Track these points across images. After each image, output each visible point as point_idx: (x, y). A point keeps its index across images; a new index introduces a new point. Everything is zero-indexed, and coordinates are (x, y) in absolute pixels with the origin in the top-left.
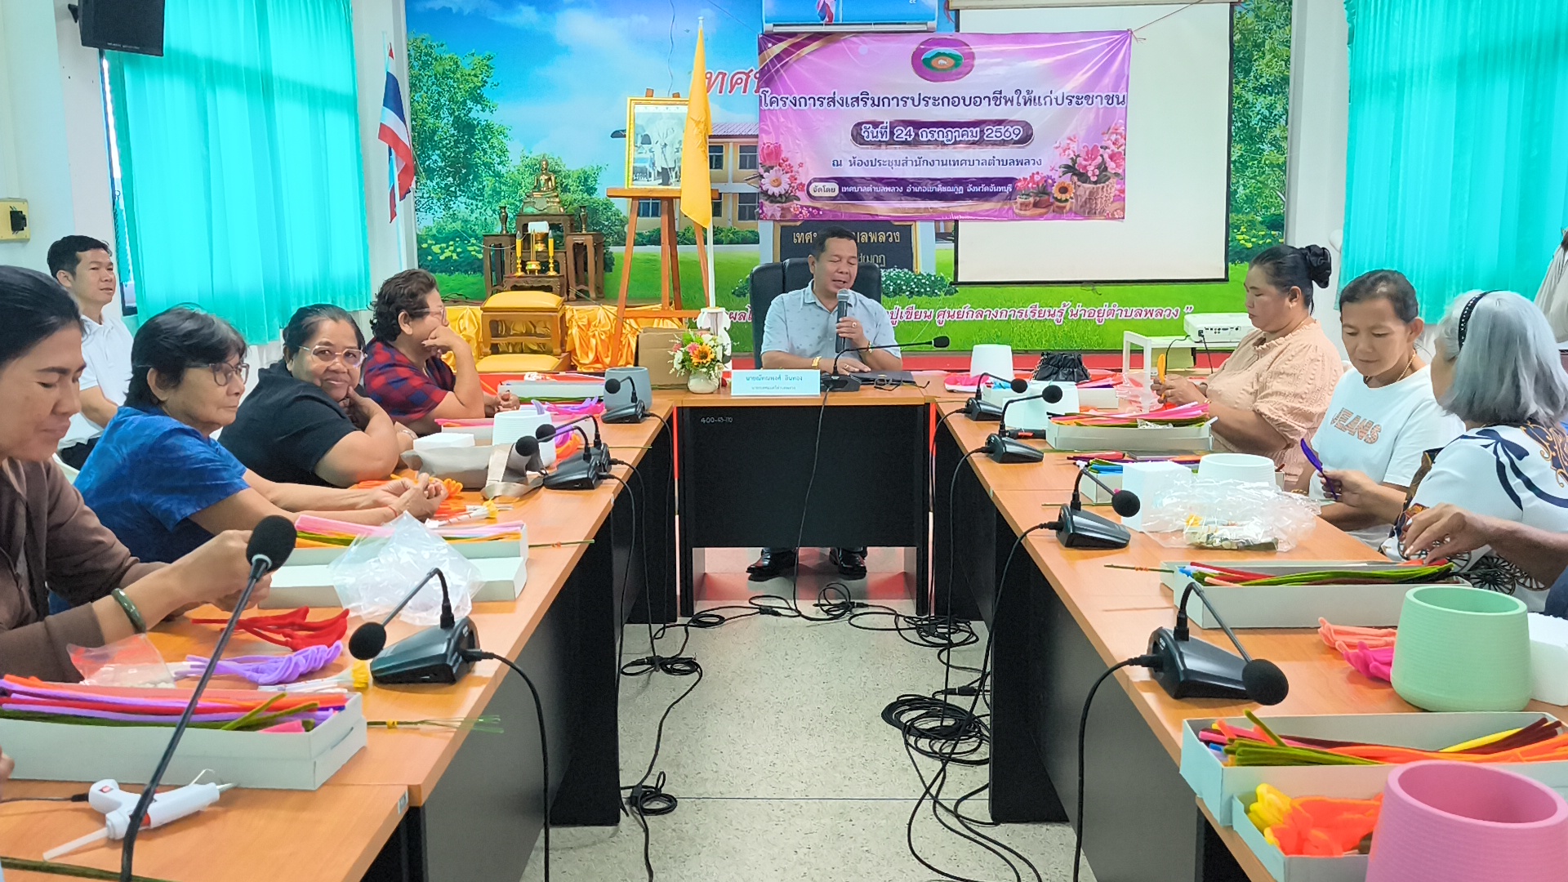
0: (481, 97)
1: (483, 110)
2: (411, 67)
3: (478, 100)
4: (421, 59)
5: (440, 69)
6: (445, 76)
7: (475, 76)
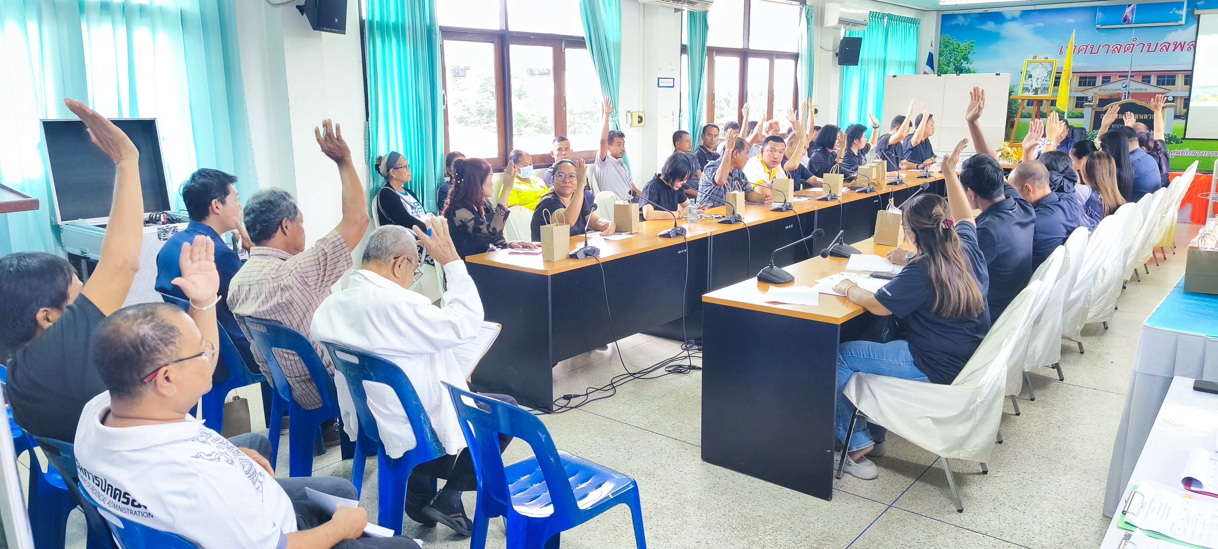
0: (967, 58)
1: (967, 63)
2: (940, 47)
3: (966, 59)
4: (944, 44)
5: (952, 48)
6: (954, 50)
7: (966, 50)
